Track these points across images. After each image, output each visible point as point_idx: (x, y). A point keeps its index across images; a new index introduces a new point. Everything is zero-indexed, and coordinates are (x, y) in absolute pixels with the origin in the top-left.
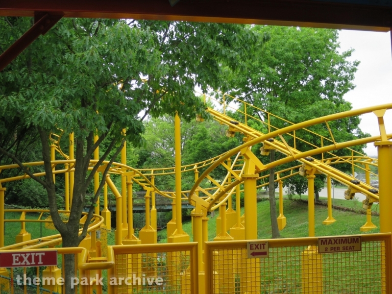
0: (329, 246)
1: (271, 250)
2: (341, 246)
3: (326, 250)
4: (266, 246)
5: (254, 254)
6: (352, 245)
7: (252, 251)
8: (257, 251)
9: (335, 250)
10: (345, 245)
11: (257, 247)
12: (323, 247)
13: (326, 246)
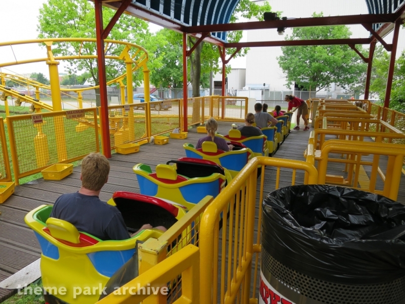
0: (71, 115)
1: (43, 119)
2: (76, 114)
3: (70, 117)
4: (42, 117)
5: (36, 122)
6: (81, 114)
7: (34, 120)
8: (37, 120)
9: (74, 117)
10: (78, 114)
11: (37, 117)
12: (69, 115)
13: (70, 115)
